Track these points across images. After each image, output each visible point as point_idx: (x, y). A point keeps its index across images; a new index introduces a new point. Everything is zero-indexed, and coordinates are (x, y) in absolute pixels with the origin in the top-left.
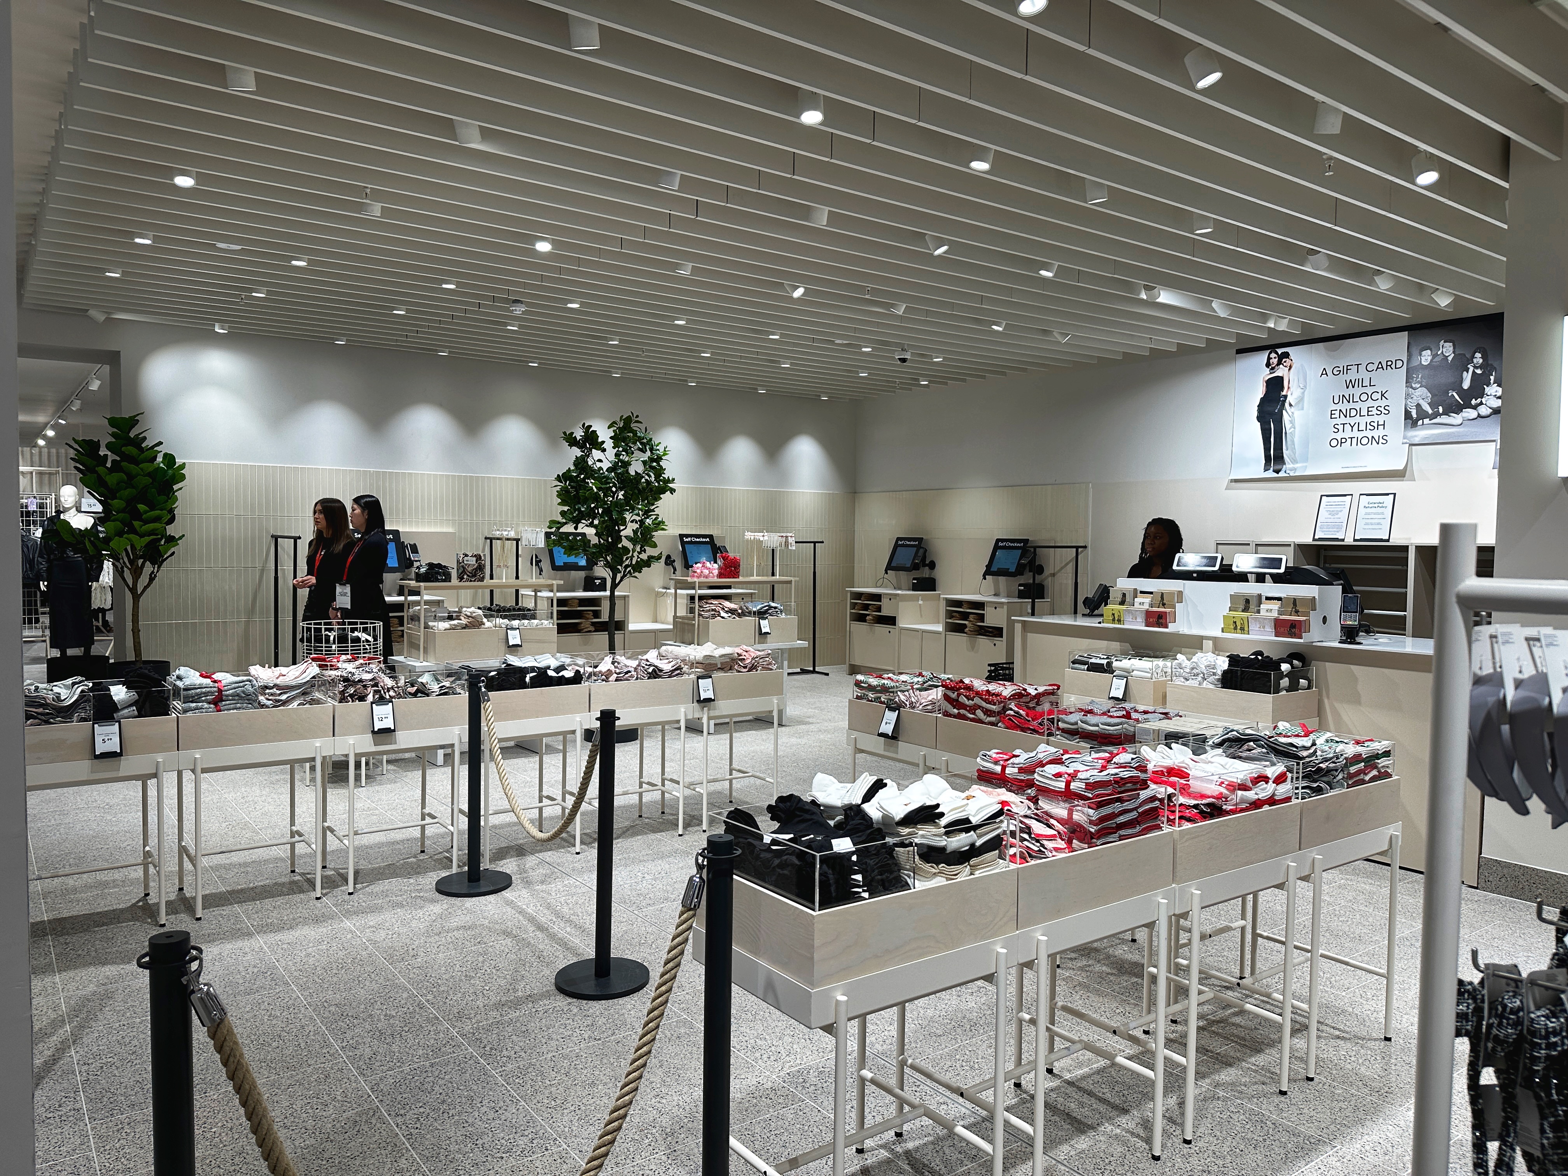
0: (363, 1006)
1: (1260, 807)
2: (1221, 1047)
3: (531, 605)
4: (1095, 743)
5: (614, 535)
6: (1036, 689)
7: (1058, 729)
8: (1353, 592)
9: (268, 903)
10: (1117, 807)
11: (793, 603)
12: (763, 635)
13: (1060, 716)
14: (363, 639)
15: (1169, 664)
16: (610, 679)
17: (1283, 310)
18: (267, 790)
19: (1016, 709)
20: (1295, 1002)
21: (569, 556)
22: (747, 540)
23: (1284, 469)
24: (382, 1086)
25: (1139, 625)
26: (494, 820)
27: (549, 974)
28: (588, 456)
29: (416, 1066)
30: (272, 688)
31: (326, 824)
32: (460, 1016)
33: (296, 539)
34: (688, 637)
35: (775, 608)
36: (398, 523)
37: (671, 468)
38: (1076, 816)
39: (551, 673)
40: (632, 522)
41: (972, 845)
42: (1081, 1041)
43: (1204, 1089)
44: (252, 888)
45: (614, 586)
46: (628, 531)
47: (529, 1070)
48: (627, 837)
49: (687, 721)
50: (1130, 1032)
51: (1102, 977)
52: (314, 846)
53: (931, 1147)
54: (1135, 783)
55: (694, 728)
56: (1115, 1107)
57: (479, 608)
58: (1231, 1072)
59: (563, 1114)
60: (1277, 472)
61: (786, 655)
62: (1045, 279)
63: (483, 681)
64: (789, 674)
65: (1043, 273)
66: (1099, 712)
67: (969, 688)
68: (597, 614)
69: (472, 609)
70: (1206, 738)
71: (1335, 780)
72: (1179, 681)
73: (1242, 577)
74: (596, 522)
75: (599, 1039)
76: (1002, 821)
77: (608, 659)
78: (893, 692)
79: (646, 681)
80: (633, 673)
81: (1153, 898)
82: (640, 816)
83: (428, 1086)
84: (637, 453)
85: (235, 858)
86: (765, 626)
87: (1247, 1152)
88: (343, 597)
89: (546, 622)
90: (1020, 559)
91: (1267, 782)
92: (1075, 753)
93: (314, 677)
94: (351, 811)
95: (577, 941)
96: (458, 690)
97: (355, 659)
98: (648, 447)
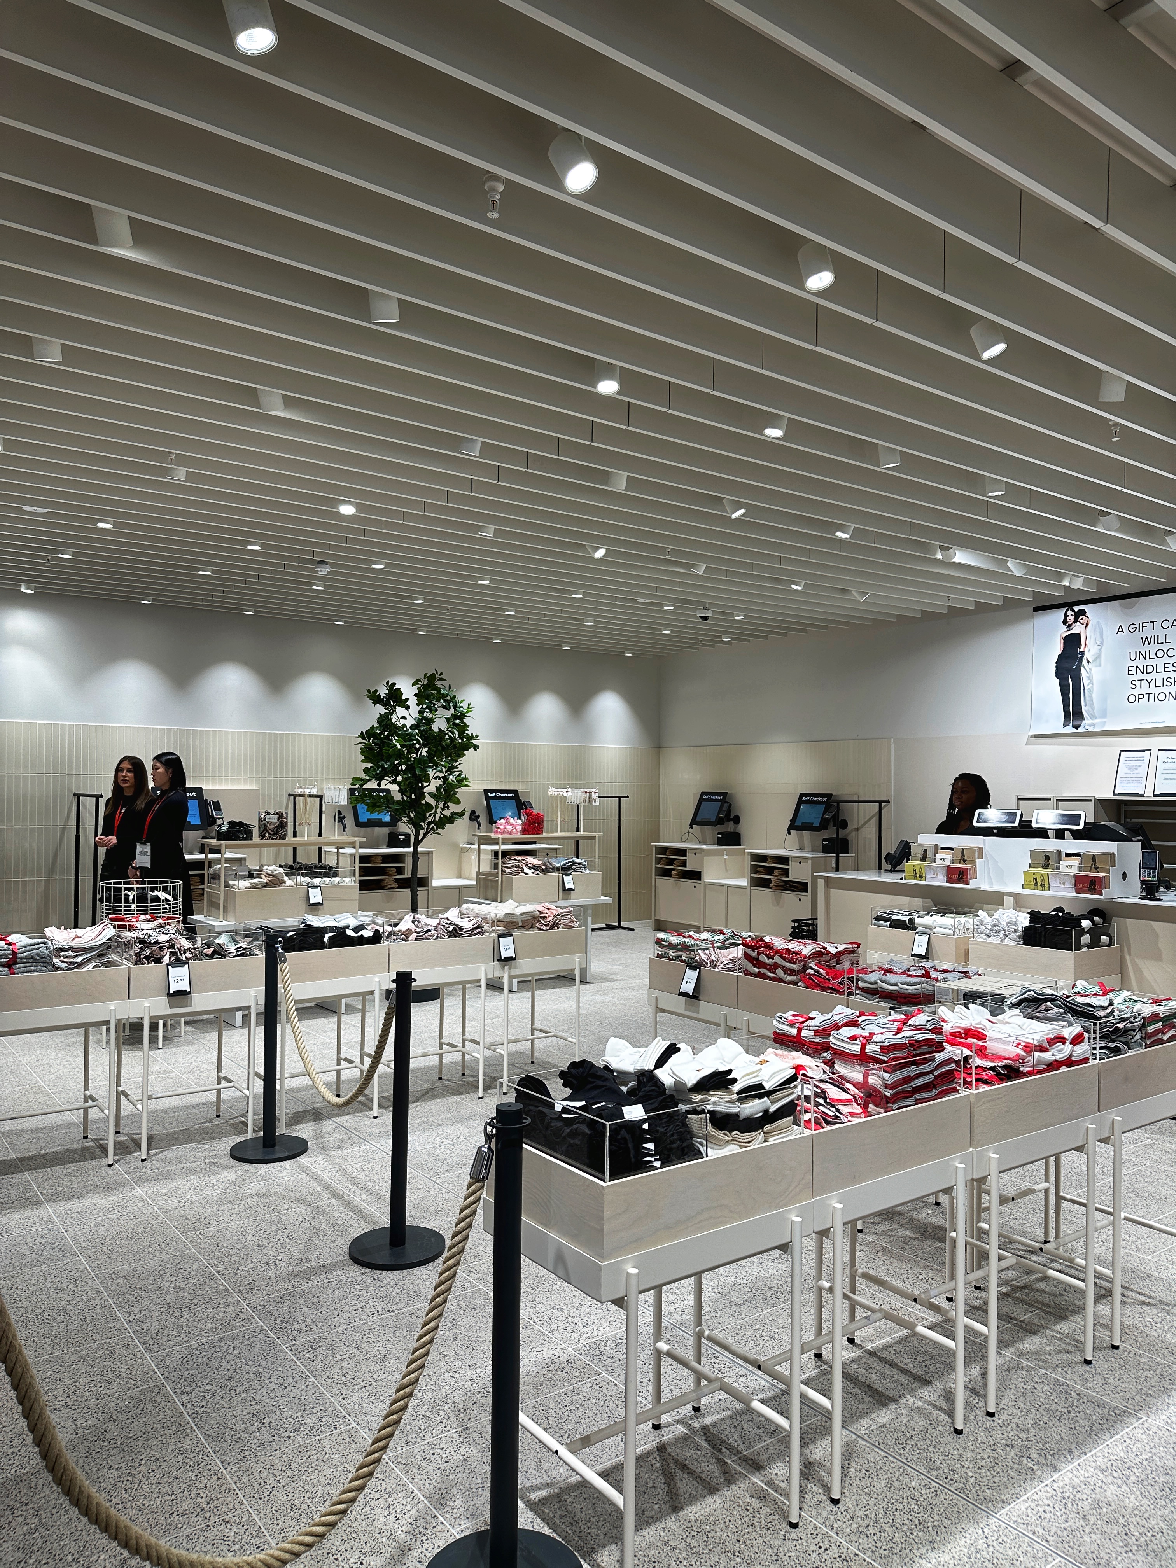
0: (152, 1278)
1: (1058, 1068)
2: (1025, 1315)
3: (332, 862)
4: (895, 1002)
5: (418, 792)
6: (836, 948)
7: (858, 988)
8: (1152, 847)
9: (58, 1170)
10: (913, 1070)
11: (597, 859)
12: (566, 891)
13: (861, 975)
14: (163, 898)
15: (970, 920)
16: (410, 938)
17: (1078, 569)
18: (63, 1052)
19: (816, 968)
20: (1099, 1268)
21: (372, 813)
22: (552, 796)
23: (1083, 725)
24: (168, 1362)
25: (941, 882)
26: (291, 1083)
27: (343, 1243)
28: (392, 714)
29: (204, 1341)
30: (66, 950)
31: (120, 1089)
32: (250, 1289)
33: (98, 797)
34: (491, 893)
35: (579, 864)
36: (201, 780)
37: (475, 725)
38: (873, 1080)
39: (350, 933)
40: (435, 778)
41: (766, 1111)
42: (880, 1310)
43: (1007, 1359)
44: (43, 1155)
45: (417, 842)
46: (431, 787)
47: (320, 1344)
48: (427, 1100)
49: (487, 980)
50: (933, 1300)
51: (905, 1241)
52: (106, 1111)
53: (729, 1422)
54: (930, 1046)
55: (494, 986)
56: (917, 1378)
57: (281, 866)
58: (1035, 1341)
59: (353, 1390)
60: (1077, 727)
61: (590, 911)
62: (841, 541)
63: (280, 942)
64: (593, 930)
65: (840, 534)
66: (898, 971)
67: (769, 946)
68: (400, 871)
69: (274, 867)
70: (1005, 998)
71: (1133, 1040)
72: (981, 938)
73: (1042, 833)
74: (399, 779)
75: (393, 1311)
76: (795, 1087)
77: (409, 918)
78: (694, 951)
79: (446, 940)
80: (433, 932)
81: (951, 1163)
82: (440, 1078)
83: (216, 1362)
84: (441, 711)
85: (27, 1123)
86: (569, 882)
87: (1051, 1425)
88: (143, 856)
89: (347, 880)
90: (824, 814)
91: (1064, 1043)
92: (871, 1015)
93: (110, 939)
94: (145, 1074)
95: (372, 1209)
96: (256, 951)
97: (154, 919)
98: (451, 704)
